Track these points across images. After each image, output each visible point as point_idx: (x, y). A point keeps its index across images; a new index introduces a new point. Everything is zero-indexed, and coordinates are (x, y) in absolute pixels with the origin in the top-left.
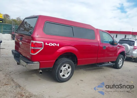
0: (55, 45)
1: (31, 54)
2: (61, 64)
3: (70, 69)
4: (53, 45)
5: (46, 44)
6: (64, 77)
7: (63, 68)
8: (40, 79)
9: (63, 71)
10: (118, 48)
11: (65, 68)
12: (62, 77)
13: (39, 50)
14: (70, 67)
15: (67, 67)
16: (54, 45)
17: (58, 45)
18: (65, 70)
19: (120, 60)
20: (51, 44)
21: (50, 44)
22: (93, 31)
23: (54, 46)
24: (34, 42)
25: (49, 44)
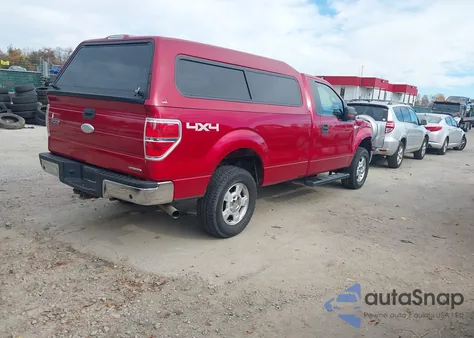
0: (210, 127)
1: (147, 158)
2: (224, 184)
3: (246, 198)
4: (203, 127)
5: (188, 126)
6: (233, 223)
7: (229, 197)
8: (157, 237)
9: (228, 204)
10: (355, 127)
11: (234, 194)
12: (227, 222)
13: (171, 144)
14: (246, 191)
15: (237, 193)
16: (207, 127)
17: (217, 128)
18: (234, 202)
19: (361, 164)
20: (199, 127)
21: (197, 124)
22: (295, 79)
23: (207, 130)
24: (155, 121)
25: (196, 127)
